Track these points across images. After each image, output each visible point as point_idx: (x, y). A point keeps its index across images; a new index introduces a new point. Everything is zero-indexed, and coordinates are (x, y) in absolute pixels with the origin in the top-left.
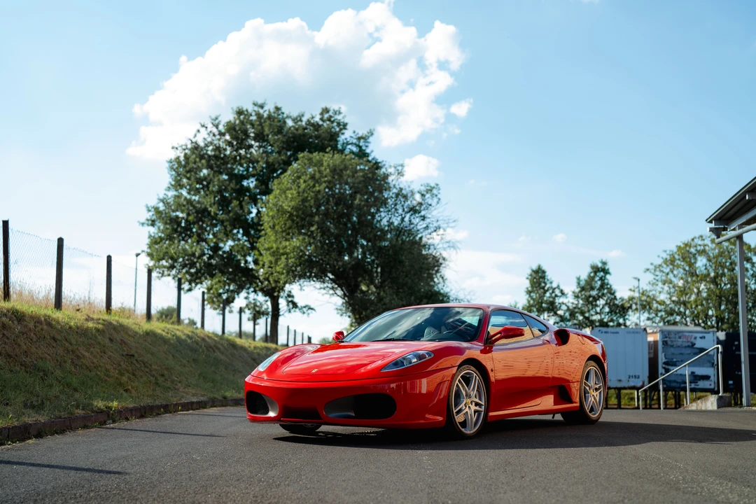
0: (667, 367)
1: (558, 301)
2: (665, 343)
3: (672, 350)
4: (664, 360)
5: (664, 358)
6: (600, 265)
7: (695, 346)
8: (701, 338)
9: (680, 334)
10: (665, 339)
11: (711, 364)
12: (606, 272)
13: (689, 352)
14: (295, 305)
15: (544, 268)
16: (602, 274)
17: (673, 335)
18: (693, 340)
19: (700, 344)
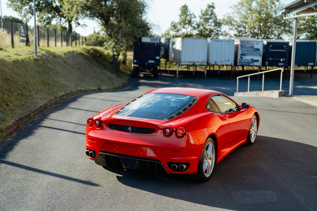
0: (242, 56)
1: (193, 20)
2: (242, 46)
3: (244, 49)
4: (241, 53)
6: (211, 4)
7: (254, 48)
8: (257, 44)
9: (248, 42)
10: (242, 44)
11: (260, 55)
12: (213, 7)
13: (251, 50)
14: (79, 24)
15: (187, 5)
16: (211, 8)
17: (245, 43)
18: (253, 45)
19: (256, 46)
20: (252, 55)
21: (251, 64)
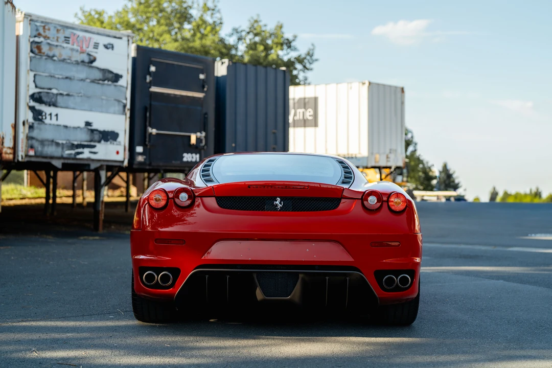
0: (38, 106)
2: (36, 48)
3: (50, 67)
4: (33, 90)
5: (32, 85)
7: (94, 64)
8: (106, 47)
9: (68, 33)
10: (37, 39)
11: (121, 108)
13: (83, 76)
17: (52, 32)
18: (91, 49)
19: (105, 60)
20: (88, 102)
21: (86, 154)
